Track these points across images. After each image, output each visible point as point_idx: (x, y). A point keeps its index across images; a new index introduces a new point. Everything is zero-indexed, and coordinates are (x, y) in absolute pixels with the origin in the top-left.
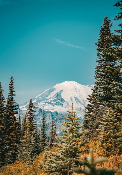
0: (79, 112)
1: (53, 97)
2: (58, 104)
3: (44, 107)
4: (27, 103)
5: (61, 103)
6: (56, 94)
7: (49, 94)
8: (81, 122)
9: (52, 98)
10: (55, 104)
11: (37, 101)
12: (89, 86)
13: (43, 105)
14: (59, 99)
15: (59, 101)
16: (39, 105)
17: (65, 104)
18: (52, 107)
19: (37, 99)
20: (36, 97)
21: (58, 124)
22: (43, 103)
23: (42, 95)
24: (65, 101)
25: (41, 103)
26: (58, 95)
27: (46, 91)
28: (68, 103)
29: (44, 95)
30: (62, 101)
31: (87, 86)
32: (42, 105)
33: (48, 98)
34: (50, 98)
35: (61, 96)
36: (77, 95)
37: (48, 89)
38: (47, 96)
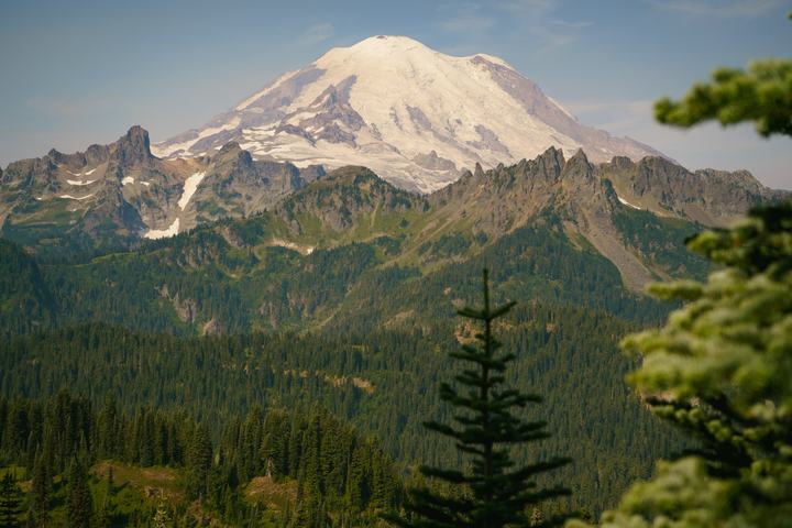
0: (427, 173)
1: (314, 107)
2: (333, 135)
3: (269, 148)
4: (197, 131)
5: (347, 130)
6: (325, 93)
7: (297, 93)
8: (413, 207)
9: (309, 110)
10: (322, 136)
11: (244, 125)
12: (473, 57)
13: (266, 140)
14: (338, 116)
15: (339, 122)
16: (248, 141)
17: (363, 137)
18: (304, 149)
19: (244, 114)
20: (239, 108)
21: (310, 215)
22: (270, 129)
23: (267, 96)
24: (365, 125)
25: (257, 133)
26: (337, 98)
27: (284, 79)
28: (379, 134)
29: (275, 99)
30: (351, 122)
31: (464, 61)
32: (261, 138)
33: (292, 109)
34: (300, 110)
35: (350, 101)
36: (420, 100)
37: (294, 73)
38: (287, 102)
